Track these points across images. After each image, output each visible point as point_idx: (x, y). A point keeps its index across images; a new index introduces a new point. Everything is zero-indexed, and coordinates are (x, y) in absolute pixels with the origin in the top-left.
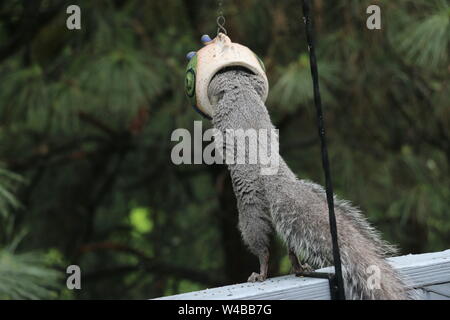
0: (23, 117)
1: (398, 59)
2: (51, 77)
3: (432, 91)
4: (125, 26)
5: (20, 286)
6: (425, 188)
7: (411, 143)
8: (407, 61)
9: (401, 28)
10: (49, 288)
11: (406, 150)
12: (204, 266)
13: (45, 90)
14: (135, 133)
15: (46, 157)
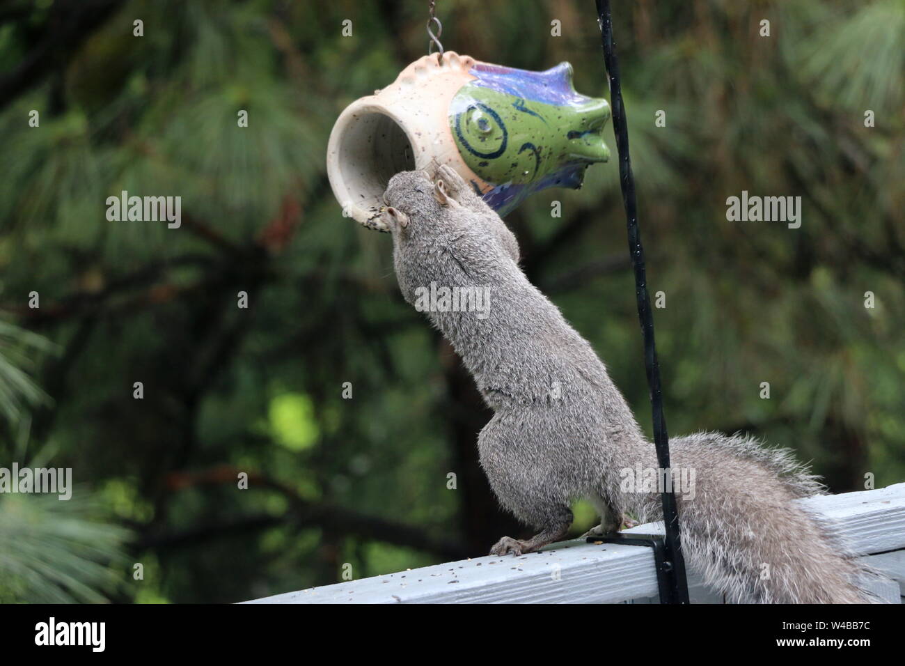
0: (50, 217)
1: (804, 94)
2: (105, 137)
3: (874, 160)
4: (254, 33)
5: (44, 560)
6: (859, 354)
7: (831, 262)
8: (823, 99)
9: (808, 31)
10: (105, 563)
11: (822, 279)
12: (418, 515)
13: (92, 164)
14: (275, 248)
15: (100, 297)
